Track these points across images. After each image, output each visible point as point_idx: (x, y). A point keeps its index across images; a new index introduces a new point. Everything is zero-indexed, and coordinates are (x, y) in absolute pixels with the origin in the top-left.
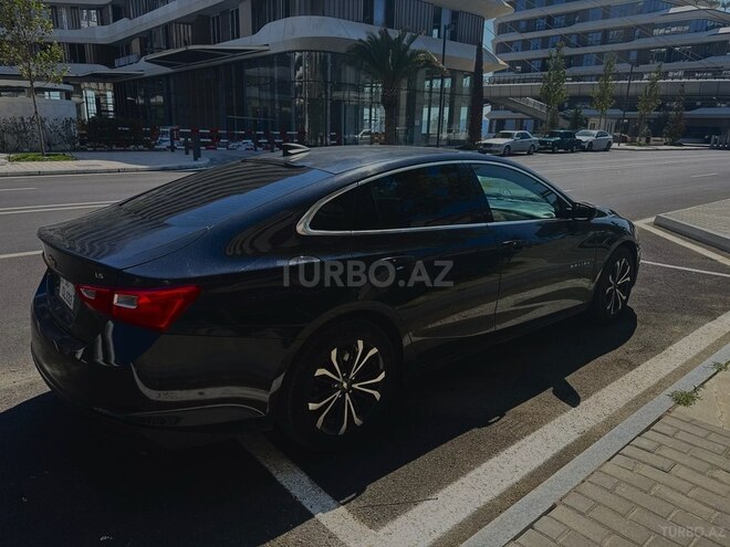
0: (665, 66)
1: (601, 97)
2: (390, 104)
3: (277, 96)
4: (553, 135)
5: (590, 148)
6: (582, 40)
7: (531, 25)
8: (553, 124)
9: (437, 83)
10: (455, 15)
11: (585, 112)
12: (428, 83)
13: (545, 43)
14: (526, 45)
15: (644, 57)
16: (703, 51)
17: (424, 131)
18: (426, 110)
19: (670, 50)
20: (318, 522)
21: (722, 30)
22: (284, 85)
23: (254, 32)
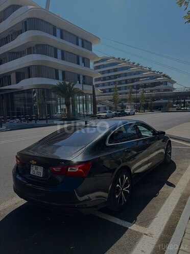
0: (145, 89)
1: (130, 99)
2: (68, 105)
3: (27, 103)
4: (118, 111)
5: (129, 114)
6: (120, 83)
7: (104, 79)
8: (116, 108)
9: (81, 97)
10: (84, 77)
11: (125, 104)
12: (78, 97)
13: (109, 84)
14: (104, 85)
15: (138, 87)
16: (154, 84)
17: (78, 112)
18: (78, 105)
19: (145, 84)
20: (131, 230)
21: (158, 79)
22: (30, 100)
23: (17, 83)
